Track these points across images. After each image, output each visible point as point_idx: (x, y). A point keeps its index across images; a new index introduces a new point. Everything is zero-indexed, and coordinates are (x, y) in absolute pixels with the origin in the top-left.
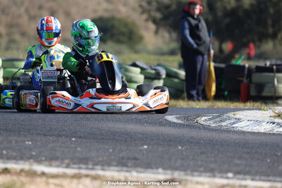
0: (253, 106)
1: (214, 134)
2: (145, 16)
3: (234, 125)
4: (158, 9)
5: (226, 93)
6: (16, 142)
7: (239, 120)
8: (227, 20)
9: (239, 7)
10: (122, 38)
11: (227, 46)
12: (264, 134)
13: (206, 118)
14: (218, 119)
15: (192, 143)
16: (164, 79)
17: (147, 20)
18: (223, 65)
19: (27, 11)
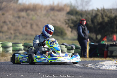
0: (109, 59)
1: (93, 70)
2: (67, 26)
3: (101, 67)
4: (72, 23)
5: (98, 55)
6: (17, 75)
7: (103, 65)
8: (99, 26)
9: (103, 21)
10: (58, 34)
11: (99, 37)
12: (113, 70)
13: (90, 64)
14: (95, 65)
15: (85, 74)
16: (75, 50)
17: (68, 27)
18: (97, 44)
19: (22, 24)
